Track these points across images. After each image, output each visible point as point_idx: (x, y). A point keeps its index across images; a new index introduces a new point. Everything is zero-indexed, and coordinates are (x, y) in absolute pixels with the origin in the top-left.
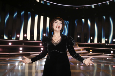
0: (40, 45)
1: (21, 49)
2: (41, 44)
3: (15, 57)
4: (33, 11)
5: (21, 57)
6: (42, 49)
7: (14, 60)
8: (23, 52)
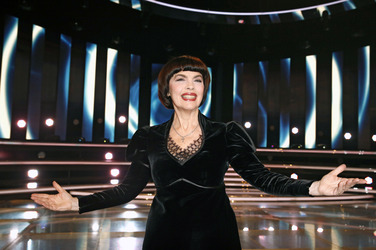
0: (104, 159)
1: (33, 173)
2: (109, 156)
3: (9, 206)
4: (80, 29)
5: (33, 207)
6: (115, 172)
7: (5, 217)
8: (39, 186)
